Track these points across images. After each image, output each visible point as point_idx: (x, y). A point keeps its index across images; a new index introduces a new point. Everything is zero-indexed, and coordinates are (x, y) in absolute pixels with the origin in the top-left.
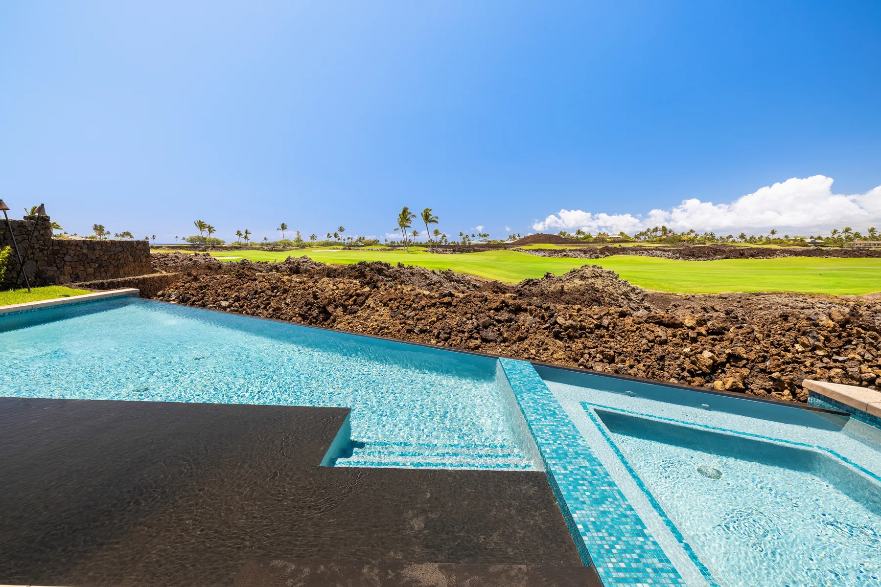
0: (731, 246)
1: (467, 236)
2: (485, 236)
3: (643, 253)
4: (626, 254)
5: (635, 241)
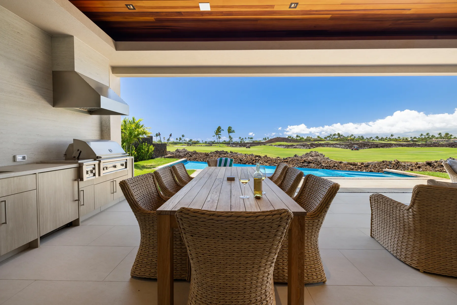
0: (372, 142)
1: (243, 139)
2: (251, 138)
3: (331, 146)
4: (323, 147)
5: (325, 140)
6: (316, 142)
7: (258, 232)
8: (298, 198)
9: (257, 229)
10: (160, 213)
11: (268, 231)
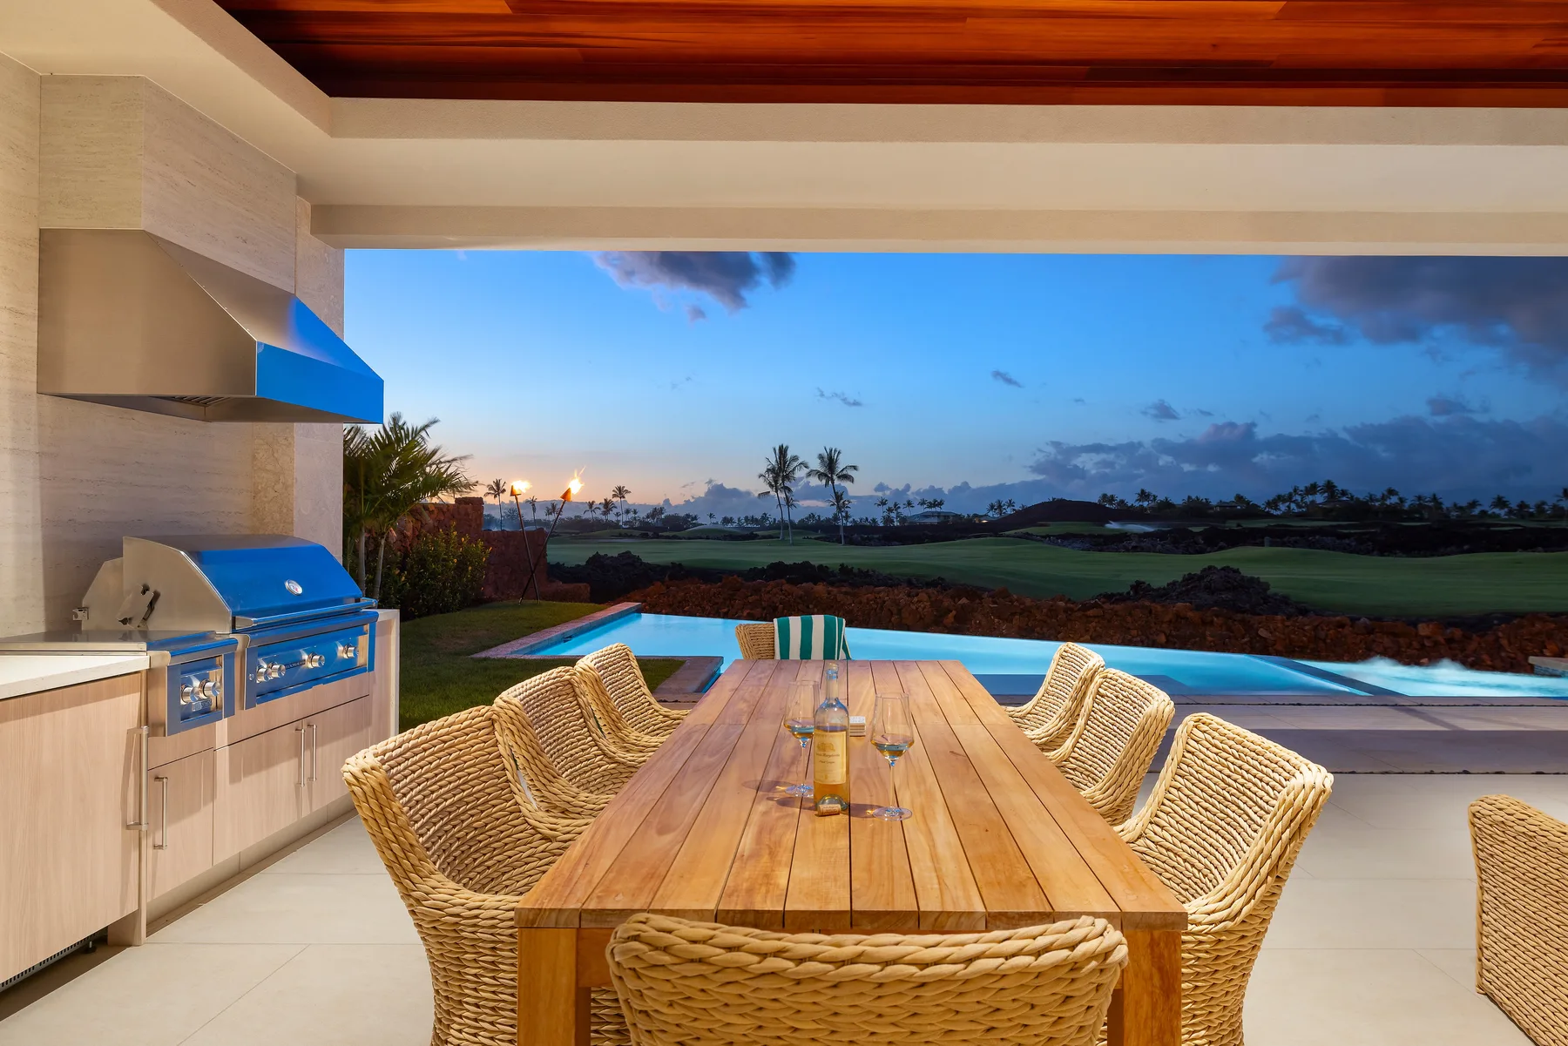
0: (1480, 524)
1: (897, 506)
6: (1232, 525)
7: (973, 1027)
8: (1151, 823)
9: (972, 1017)
10: (533, 922)
11: (1016, 1022)
